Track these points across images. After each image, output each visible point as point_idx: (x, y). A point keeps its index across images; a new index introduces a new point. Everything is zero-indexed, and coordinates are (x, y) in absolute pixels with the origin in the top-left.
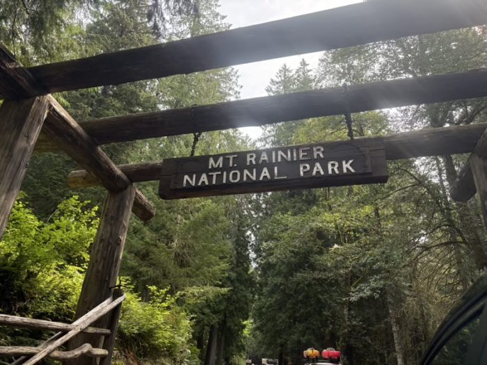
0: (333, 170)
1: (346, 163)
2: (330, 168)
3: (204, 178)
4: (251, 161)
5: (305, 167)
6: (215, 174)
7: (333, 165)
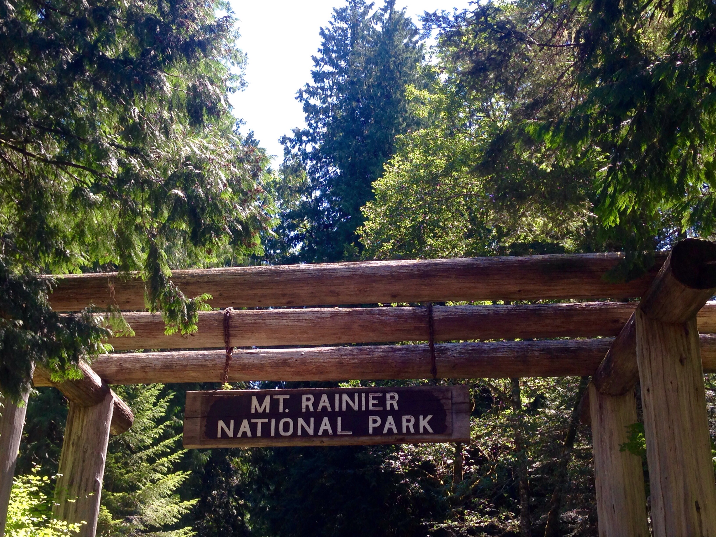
0: (408, 427)
1: (424, 419)
2: (405, 424)
3: (245, 427)
4: (307, 406)
5: (375, 421)
6: (259, 421)
7: (408, 421)
